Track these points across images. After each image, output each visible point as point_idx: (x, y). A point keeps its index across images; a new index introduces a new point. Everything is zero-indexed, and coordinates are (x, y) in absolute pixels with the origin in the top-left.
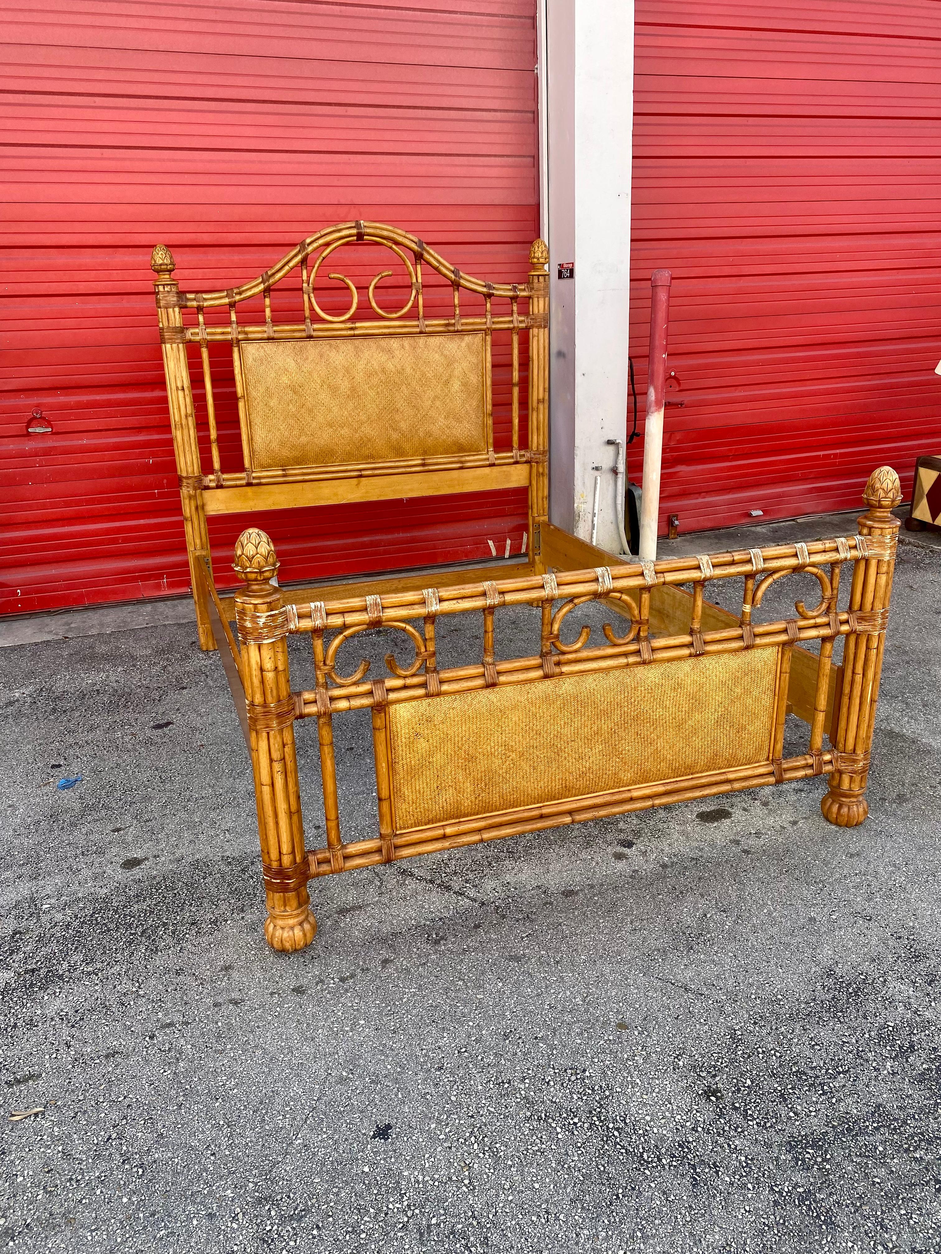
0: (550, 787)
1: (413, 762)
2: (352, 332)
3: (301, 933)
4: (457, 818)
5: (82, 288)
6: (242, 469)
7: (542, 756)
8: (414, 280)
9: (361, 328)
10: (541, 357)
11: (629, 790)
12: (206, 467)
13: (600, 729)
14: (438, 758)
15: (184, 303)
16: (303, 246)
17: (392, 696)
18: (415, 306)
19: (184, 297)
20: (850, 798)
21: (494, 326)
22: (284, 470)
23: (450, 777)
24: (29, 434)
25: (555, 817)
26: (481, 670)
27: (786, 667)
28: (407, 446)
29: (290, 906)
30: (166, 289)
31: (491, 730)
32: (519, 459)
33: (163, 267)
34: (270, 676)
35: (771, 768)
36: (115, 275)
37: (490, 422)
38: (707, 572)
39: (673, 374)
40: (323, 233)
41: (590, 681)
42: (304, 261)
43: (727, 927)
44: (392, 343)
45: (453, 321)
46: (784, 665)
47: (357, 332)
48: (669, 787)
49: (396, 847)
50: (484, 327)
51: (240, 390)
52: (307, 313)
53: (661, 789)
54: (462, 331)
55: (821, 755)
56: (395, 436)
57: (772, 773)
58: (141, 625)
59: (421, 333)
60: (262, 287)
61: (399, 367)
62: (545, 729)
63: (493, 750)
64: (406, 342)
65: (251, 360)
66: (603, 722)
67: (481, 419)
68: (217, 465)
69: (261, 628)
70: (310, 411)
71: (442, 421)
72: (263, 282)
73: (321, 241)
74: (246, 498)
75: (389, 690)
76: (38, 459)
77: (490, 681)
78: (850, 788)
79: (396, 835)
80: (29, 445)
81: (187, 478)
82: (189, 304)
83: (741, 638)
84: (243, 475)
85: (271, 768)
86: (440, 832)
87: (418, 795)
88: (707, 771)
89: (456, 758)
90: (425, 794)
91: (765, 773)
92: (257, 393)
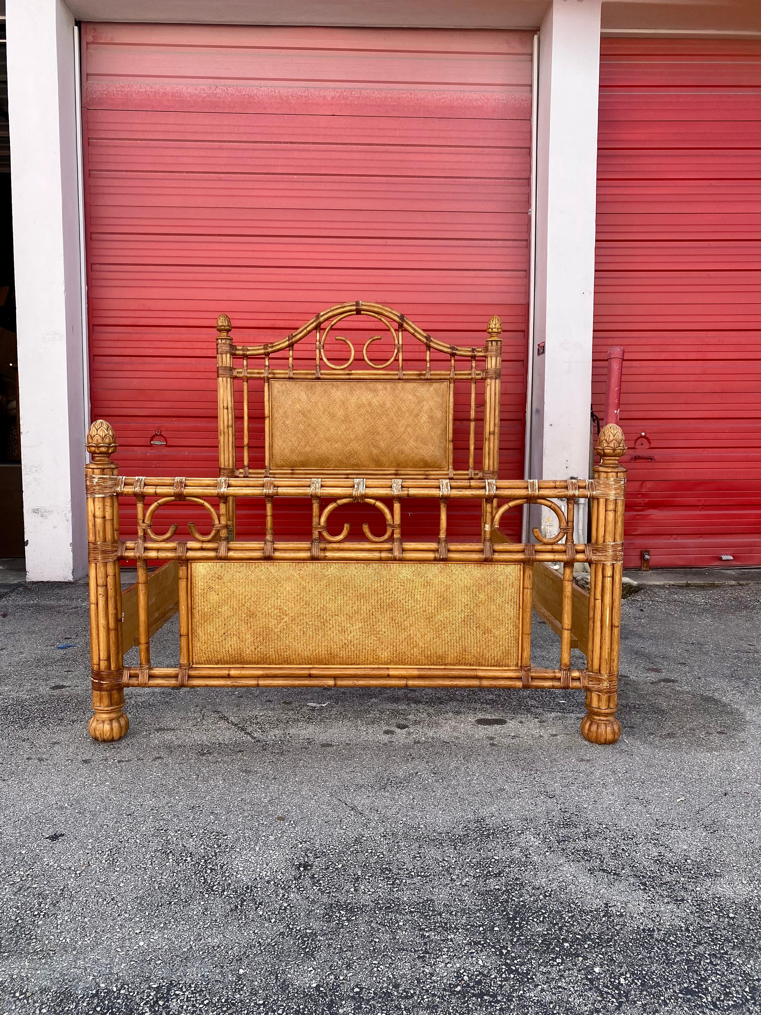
0: (317, 651)
1: (206, 609)
2: (348, 377)
3: (110, 728)
4: (241, 663)
5: (198, 353)
6: (263, 467)
7: (310, 623)
8: (396, 342)
9: (355, 374)
10: (493, 400)
11: (388, 668)
12: (238, 463)
14: (225, 609)
15: (233, 352)
16: (318, 317)
17: (191, 554)
18: (396, 360)
19: (234, 348)
21: (456, 377)
22: (292, 470)
23: (234, 627)
24: (151, 446)
25: (322, 679)
26: (262, 546)
27: (528, 584)
28: (384, 459)
29: (104, 703)
30: (223, 342)
31: (268, 594)
32: (473, 476)
33: (222, 328)
34: (99, 521)
35: (519, 674)
37: (451, 446)
38: (445, 491)
39: (643, 434)
40: (332, 309)
41: (353, 569)
42: (318, 326)
43: (426, 782)
44: (378, 385)
45: (424, 372)
46: (526, 582)
47: (352, 377)
48: (423, 673)
49: (189, 677)
50: (449, 377)
51: (267, 412)
52: (318, 362)
53: (416, 673)
54: (431, 379)
55: (569, 670)
56: (375, 451)
57: (519, 678)
59: (399, 379)
60: (287, 343)
61: (381, 402)
62: (313, 601)
63: (270, 611)
64: (389, 385)
65: (276, 392)
66: (362, 603)
67: (444, 444)
68: (246, 463)
70: (314, 429)
71: (412, 443)
72: (288, 340)
73: (330, 314)
75: (188, 549)
76: (154, 462)
77: (267, 554)
79: (192, 667)
80: (150, 452)
81: (224, 469)
82: (237, 352)
83: (481, 551)
84: (263, 471)
85: (97, 592)
86: (225, 672)
87: (209, 637)
88: (459, 665)
89: (240, 612)
90: (214, 637)
91: (513, 677)
92: (278, 415)
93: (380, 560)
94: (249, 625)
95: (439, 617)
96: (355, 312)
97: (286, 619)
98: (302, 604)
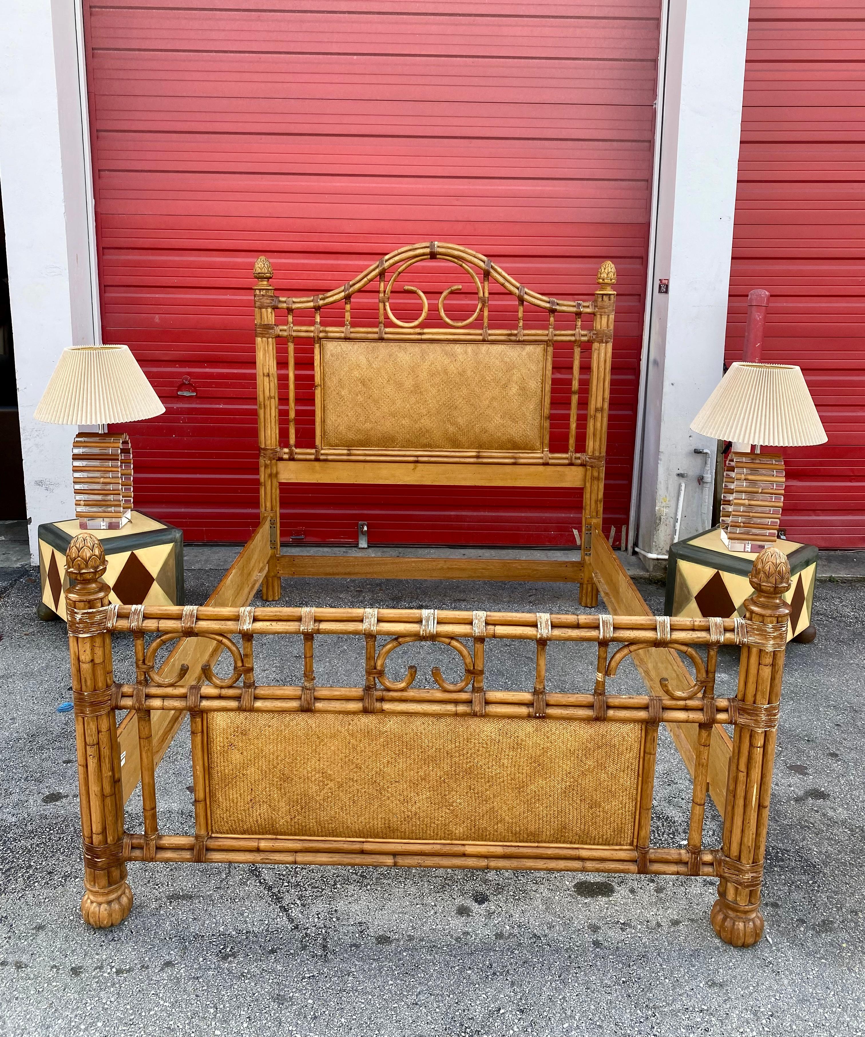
0: (371, 824)
1: (226, 771)
2: (421, 337)
3: (108, 912)
4: (274, 832)
5: (233, 283)
6: (313, 447)
7: (363, 790)
8: (482, 293)
9: (429, 333)
10: (602, 369)
11: (461, 845)
12: (283, 441)
13: (428, 774)
14: (253, 772)
15: (276, 305)
16: (382, 262)
18: (480, 316)
19: (277, 300)
20: (737, 912)
21: (555, 338)
22: (347, 450)
23: (264, 793)
25: (378, 855)
26: (297, 693)
27: (650, 747)
28: (463, 439)
29: (99, 883)
31: (308, 754)
32: (573, 461)
33: (261, 275)
35: (635, 854)
37: (547, 425)
38: (545, 631)
40: (400, 251)
41: (417, 724)
42: (382, 274)
43: (511, 1032)
44: (456, 348)
45: (515, 332)
46: (648, 745)
47: (424, 337)
48: (509, 851)
49: (208, 850)
50: (546, 338)
51: (318, 380)
52: (382, 318)
53: (500, 851)
54: (524, 341)
55: (700, 853)
56: (452, 429)
57: (633, 861)
59: (484, 341)
60: (343, 294)
61: (460, 370)
64: (470, 348)
65: (329, 354)
66: (431, 768)
67: (538, 421)
68: (292, 441)
70: (376, 402)
71: (498, 420)
72: (345, 290)
73: (399, 258)
74: (313, 471)
75: (206, 697)
76: (182, 416)
77: (305, 705)
79: (211, 838)
80: (177, 405)
81: (266, 449)
82: (281, 306)
83: (592, 706)
84: (313, 451)
86: (254, 844)
87: (232, 805)
88: (556, 843)
89: (271, 776)
90: (239, 804)
91: (626, 859)
92: (332, 383)
93: (456, 715)
94: (283, 790)
95: (532, 787)
96: (428, 257)
97: (331, 784)
98: (352, 767)
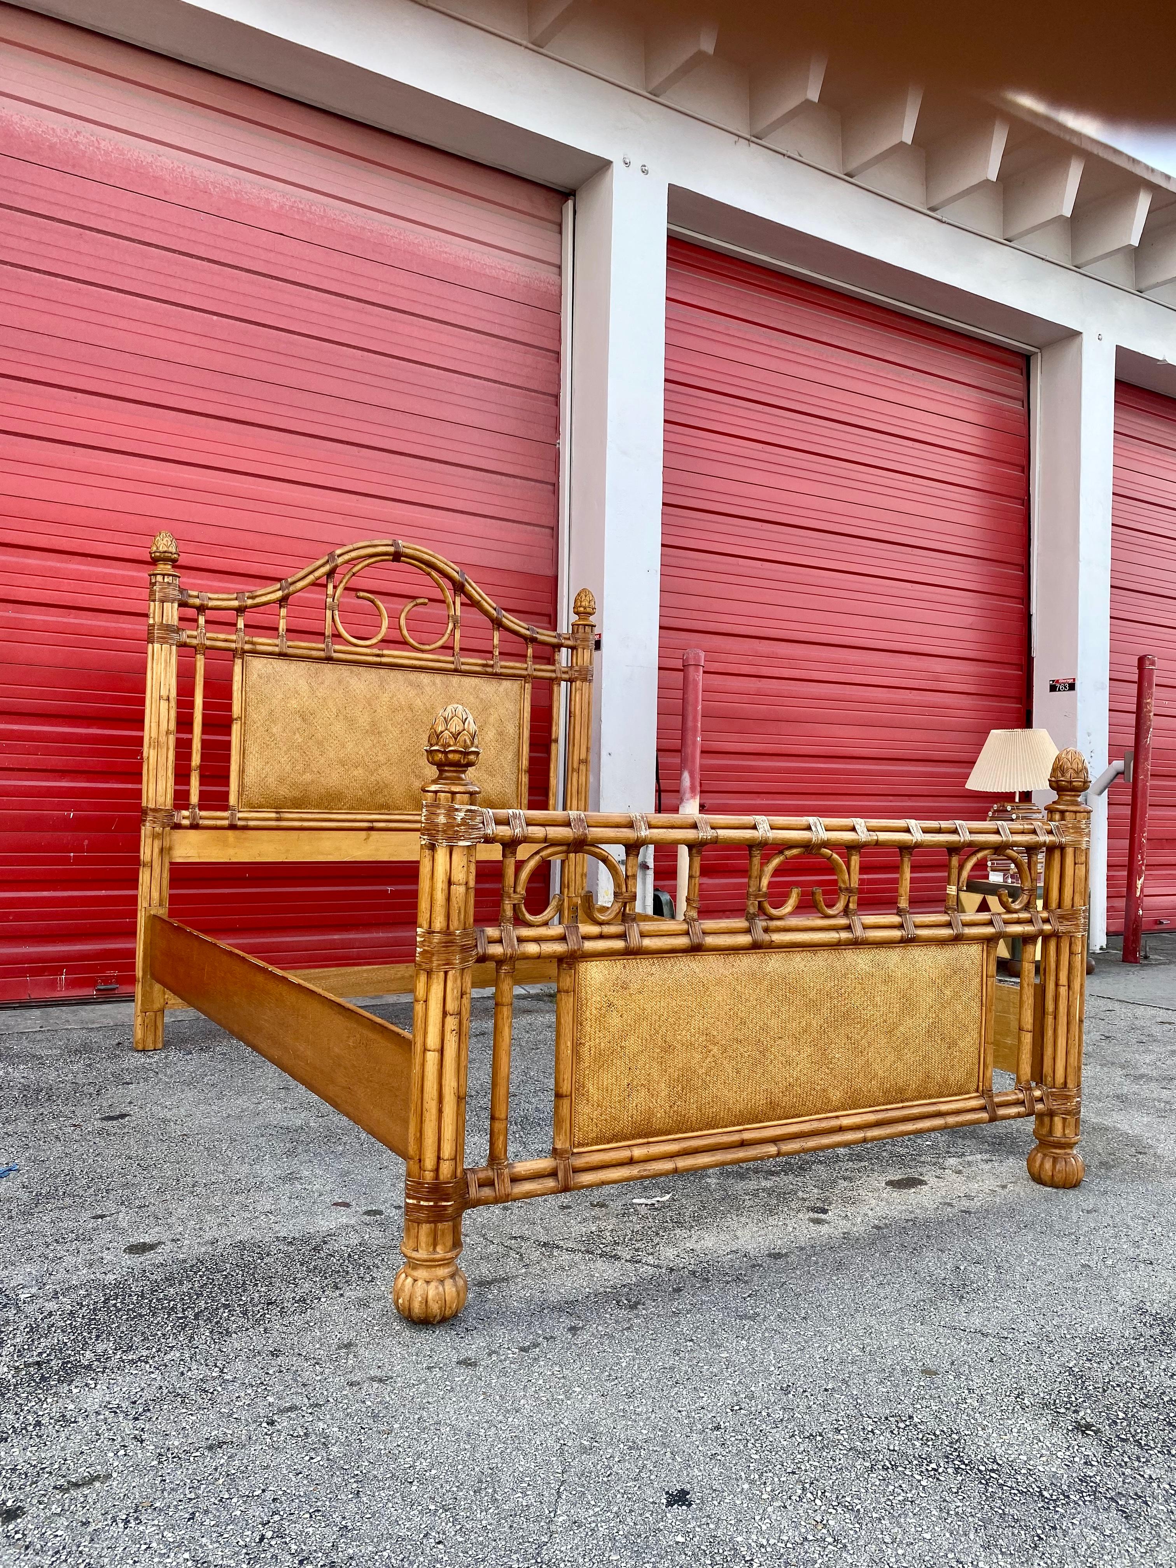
0: (753, 1102)
1: (603, 1044)
2: (377, 659)
3: (454, 1289)
4: (646, 1136)
6: (226, 808)
8: (452, 611)
9: (389, 656)
11: (837, 1117)
12: (181, 799)
13: (809, 1025)
14: (632, 1044)
15: (185, 599)
16: (333, 557)
17: (589, 945)
18: (451, 641)
19: (186, 593)
20: (1065, 1148)
21: (535, 674)
22: (277, 812)
23: (643, 1072)
25: (759, 1145)
26: (684, 927)
27: (993, 969)
29: (444, 1244)
30: (166, 580)
33: (167, 554)
34: (459, 891)
35: (981, 1102)
36: (65, 584)
37: (525, 779)
38: (918, 836)
40: (356, 546)
41: (798, 959)
42: (330, 574)
43: (991, 1277)
44: (422, 677)
45: (492, 662)
46: (990, 967)
47: (384, 660)
48: (881, 1116)
49: (575, 1171)
50: (524, 673)
51: (236, 710)
52: (328, 631)
54: (501, 674)
55: (1031, 1089)
57: (983, 1108)
58: (33, 1028)
59: (456, 670)
60: (279, 594)
61: (428, 706)
63: (693, 1039)
64: (438, 679)
65: (256, 676)
67: (516, 775)
68: (194, 799)
69: (459, 825)
70: (320, 743)
72: (281, 589)
73: (353, 554)
74: (225, 843)
75: (586, 938)
77: (694, 941)
78: (1064, 1135)
79: (574, 1154)
81: (155, 810)
82: (191, 601)
83: (949, 925)
84: (226, 814)
85: (443, 1026)
86: (625, 1154)
88: (919, 1099)
89: (652, 1046)
90: (613, 1094)
91: (976, 1107)
92: (256, 716)
93: (840, 944)
94: (664, 1065)
96: (391, 558)
